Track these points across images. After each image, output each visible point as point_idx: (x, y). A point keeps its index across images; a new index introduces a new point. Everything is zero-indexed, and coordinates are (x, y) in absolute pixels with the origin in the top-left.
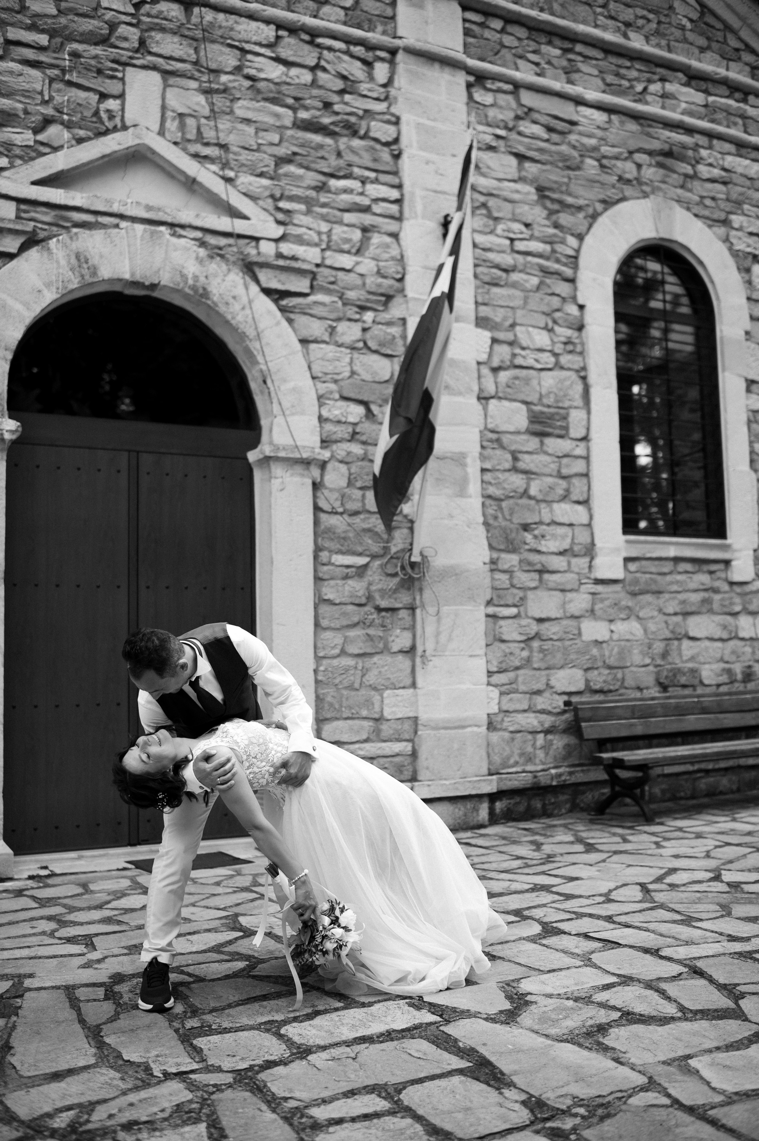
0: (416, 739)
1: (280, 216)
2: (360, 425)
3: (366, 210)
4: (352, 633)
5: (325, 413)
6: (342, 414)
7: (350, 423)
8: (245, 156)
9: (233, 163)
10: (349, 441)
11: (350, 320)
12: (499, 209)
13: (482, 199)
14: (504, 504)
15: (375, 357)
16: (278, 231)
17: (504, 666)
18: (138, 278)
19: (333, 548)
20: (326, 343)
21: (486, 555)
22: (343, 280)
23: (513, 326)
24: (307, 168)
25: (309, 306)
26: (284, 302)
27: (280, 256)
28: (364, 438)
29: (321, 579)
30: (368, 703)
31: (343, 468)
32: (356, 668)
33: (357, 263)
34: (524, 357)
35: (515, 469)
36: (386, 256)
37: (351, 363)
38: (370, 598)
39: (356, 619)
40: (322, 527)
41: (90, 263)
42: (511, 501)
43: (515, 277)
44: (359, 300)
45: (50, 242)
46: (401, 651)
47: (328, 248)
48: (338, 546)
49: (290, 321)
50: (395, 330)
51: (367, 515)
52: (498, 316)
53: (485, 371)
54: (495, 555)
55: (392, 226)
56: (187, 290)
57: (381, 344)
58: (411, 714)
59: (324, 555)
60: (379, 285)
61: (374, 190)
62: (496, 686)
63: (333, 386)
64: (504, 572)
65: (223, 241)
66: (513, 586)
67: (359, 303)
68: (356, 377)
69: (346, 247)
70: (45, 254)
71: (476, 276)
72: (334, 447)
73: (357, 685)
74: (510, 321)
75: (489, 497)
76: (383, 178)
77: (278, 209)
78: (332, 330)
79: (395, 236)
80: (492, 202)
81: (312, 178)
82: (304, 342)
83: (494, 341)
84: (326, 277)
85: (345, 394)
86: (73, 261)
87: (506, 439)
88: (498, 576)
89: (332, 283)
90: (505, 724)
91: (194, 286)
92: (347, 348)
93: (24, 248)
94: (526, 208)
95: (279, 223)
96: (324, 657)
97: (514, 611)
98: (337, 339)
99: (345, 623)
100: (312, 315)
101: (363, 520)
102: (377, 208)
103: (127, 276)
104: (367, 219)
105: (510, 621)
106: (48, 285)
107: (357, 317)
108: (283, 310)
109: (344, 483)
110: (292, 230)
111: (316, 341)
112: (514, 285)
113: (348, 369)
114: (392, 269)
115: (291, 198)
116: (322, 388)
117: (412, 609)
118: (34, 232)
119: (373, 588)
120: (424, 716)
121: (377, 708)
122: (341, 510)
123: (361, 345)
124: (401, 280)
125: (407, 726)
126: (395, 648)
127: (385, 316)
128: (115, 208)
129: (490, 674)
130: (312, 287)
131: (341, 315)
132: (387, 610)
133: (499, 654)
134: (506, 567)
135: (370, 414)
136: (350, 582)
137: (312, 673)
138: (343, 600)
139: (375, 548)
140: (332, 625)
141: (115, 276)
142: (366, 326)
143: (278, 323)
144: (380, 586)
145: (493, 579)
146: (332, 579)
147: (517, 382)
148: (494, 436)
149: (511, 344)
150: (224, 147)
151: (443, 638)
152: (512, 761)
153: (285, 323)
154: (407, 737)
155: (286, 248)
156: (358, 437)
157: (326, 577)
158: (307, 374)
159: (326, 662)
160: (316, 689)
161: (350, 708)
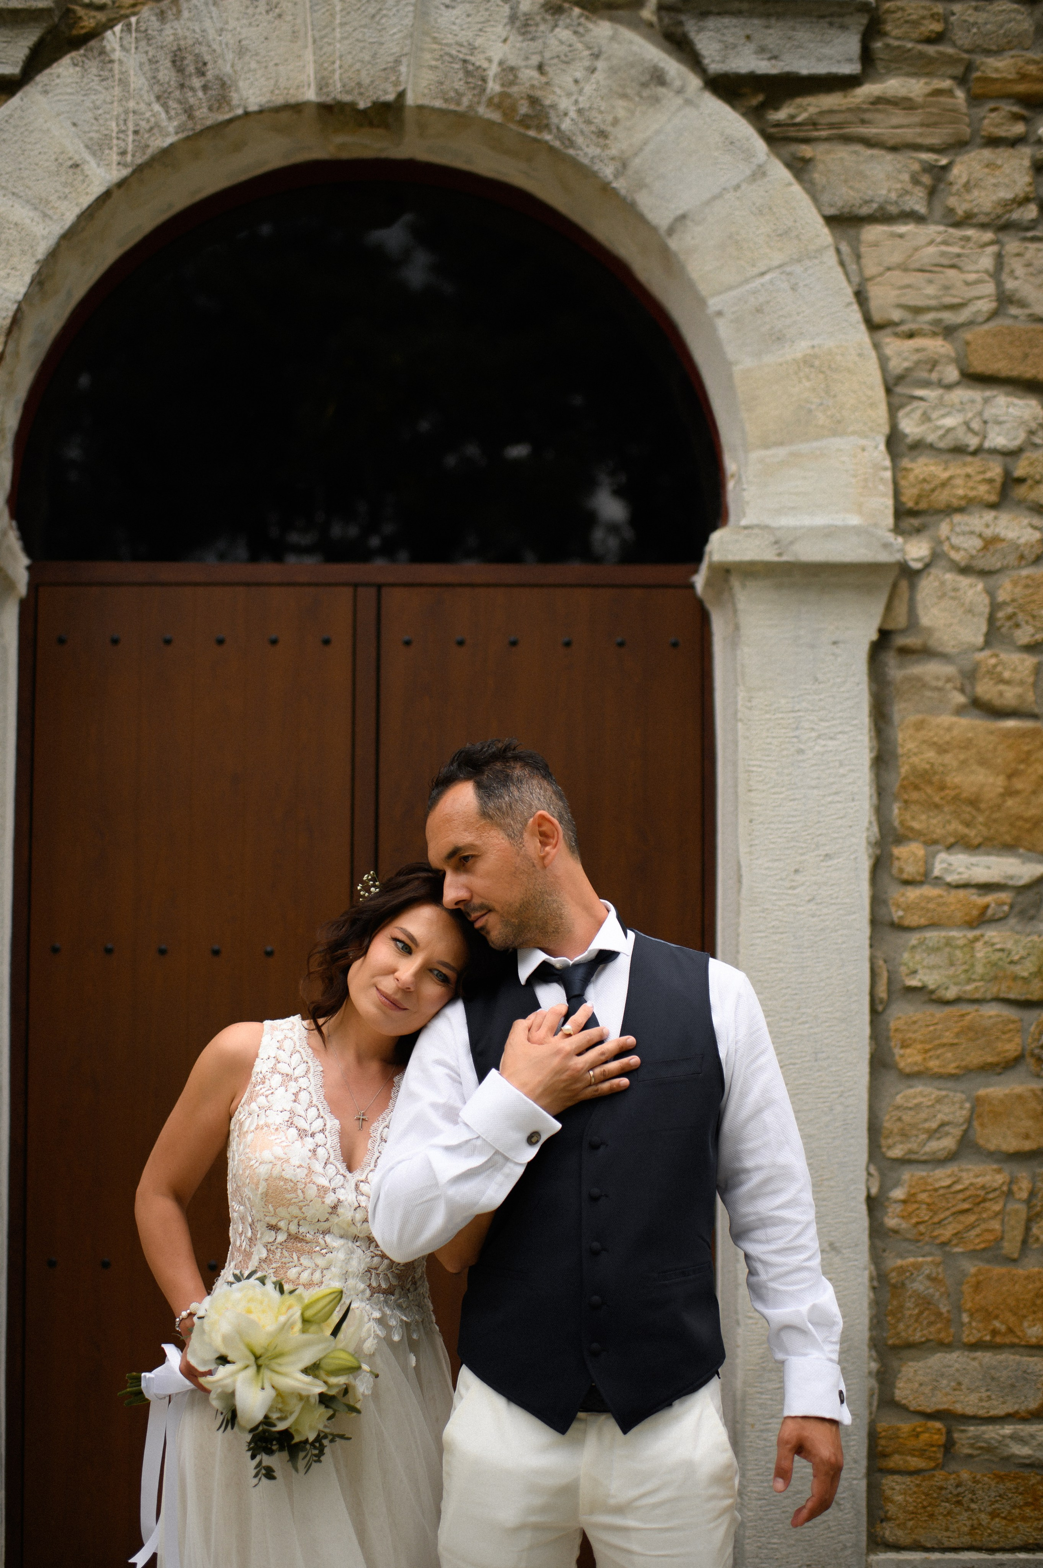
2: (1030, 455)
4: (998, 1089)
5: (910, 427)
6: (967, 424)
7: (994, 451)
10: (993, 506)
11: (994, 142)
18: (337, 92)
19: (939, 832)
20: (919, 219)
22: (968, 26)
25: (859, 113)
26: (781, 115)
29: (900, 927)
31: (972, 589)
32: (1010, 1193)
37: (998, 270)
39: (1011, 1048)
40: (904, 770)
41: (210, 75)
44: (1023, 77)
45: (109, 33)
48: (955, 826)
49: (800, 167)
56: (482, 111)
59: (908, 857)
63: (937, 346)
67: (1021, 88)
68: (1014, 310)
70: (93, 67)
72: (944, 529)
73: (1010, 1247)
78: (937, 178)
82: (843, 221)
84: (916, 23)
85: (979, 366)
86: (166, 73)
89: (937, 39)
91: (504, 95)
92: (983, 226)
96: (907, 1162)
98: (952, 201)
99: (975, 1058)
100: (868, 142)
103: (311, 95)
106: (97, 148)
107: (1019, 128)
108: (776, 135)
109: (974, 633)
111: (881, 217)
113: (989, 288)
118: (65, 12)
123: (1031, 212)
130: (867, 57)
131: (964, 130)
136: (992, 934)
137: (863, 1208)
138: (970, 989)
140: (933, 1064)
141: (280, 100)
143: (760, 173)
146: (933, 925)
153: (780, 172)
156: (1021, 491)
157: (912, 920)
158: (856, 315)
159: (907, 1175)
160: (876, 1256)
161: (988, 1315)
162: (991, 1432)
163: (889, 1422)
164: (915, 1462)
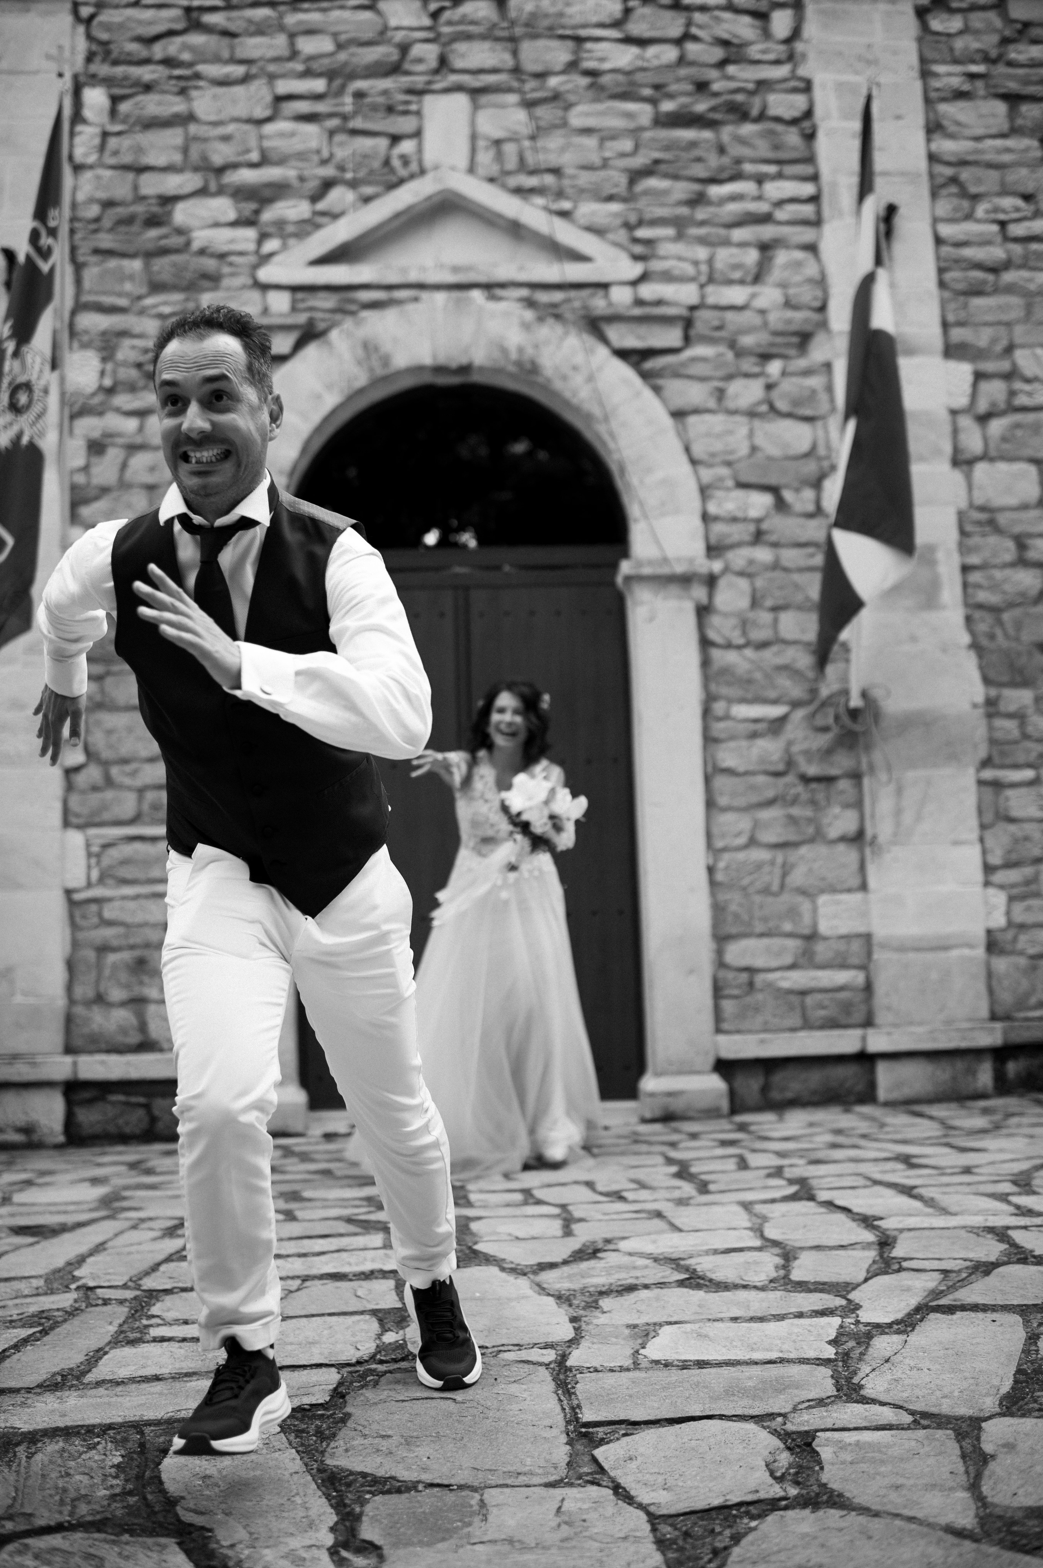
0: (872, 966)
1: (638, 249)
2: (767, 521)
3: (766, 219)
4: (766, 814)
5: (712, 509)
6: (738, 507)
7: (751, 520)
8: (585, 179)
9: (569, 191)
10: (751, 544)
11: (747, 375)
12: (979, 181)
13: (949, 171)
14: (1006, 616)
15: (787, 423)
16: (637, 270)
17: (1014, 857)
18: (442, 360)
19: (732, 695)
20: (712, 412)
21: (978, 692)
22: (733, 323)
23: (1009, 349)
24: (676, 177)
25: (683, 364)
26: (647, 365)
27: (639, 302)
28: (773, 538)
29: (716, 741)
30: (793, 913)
31: (743, 584)
32: (773, 863)
33: (753, 296)
34: (1030, 394)
35: (1022, 562)
36: (798, 278)
37: (751, 434)
38: (790, 763)
39: (770, 794)
40: (715, 668)
41: (381, 353)
42: (1017, 612)
43: (1008, 277)
44: (759, 345)
45: (331, 333)
46: (843, 839)
47: (711, 280)
48: (740, 693)
49: (657, 390)
50: (815, 382)
51: (783, 646)
52: (982, 338)
53: (965, 422)
54: (993, 692)
55: (807, 235)
56: (509, 367)
57: (796, 403)
58: (862, 929)
59: (719, 707)
60: (789, 322)
61: (775, 190)
62: (1001, 887)
63: (724, 471)
64: (1010, 716)
65: (557, 296)
66: (1026, 736)
67: (759, 350)
68: (758, 454)
69: (737, 275)
70: (325, 349)
71: (942, 284)
72: (730, 555)
73: (775, 887)
74: (1004, 343)
75: (980, 606)
76: (789, 170)
77: (636, 241)
78: (720, 394)
79: (812, 248)
80: (965, 175)
81: (682, 190)
82: (678, 415)
83: (979, 376)
84: (708, 322)
85: (744, 480)
86: (360, 352)
87: (1002, 519)
88: (999, 723)
89: (719, 328)
90: (1020, 945)
91: (519, 360)
92: (743, 414)
93: (299, 345)
94: (1024, 172)
95: (636, 258)
96: (725, 849)
97: (1029, 774)
98: (728, 404)
99: (754, 799)
100: (689, 377)
101: (777, 654)
102: (781, 215)
103: (428, 361)
104: (767, 232)
105: (1023, 791)
106: (329, 387)
107: (756, 369)
108: (645, 376)
109: (744, 603)
110: (656, 265)
111: (696, 411)
112: (1010, 289)
113: (747, 444)
114: (808, 295)
115: (655, 222)
116: (707, 475)
117: (856, 776)
118: (311, 323)
119: (795, 749)
120: (881, 930)
121: (807, 919)
122: (741, 641)
123: (764, 408)
124: (822, 308)
125: (856, 946)
126: (833, 833)
127: (802, 363)
128: (413, 276)
129: (988, 869)
130: (686, 338)
131: (732, 370)
132: (819, 779)
133: (1005, 840)
134: (1012, 708)
135: (781, 505)
136: (759, 742)
137: (705, 872)
138: (751, 768)
139: (797, 692)
140: (735, 804)
141: (414, 364)
142: (770, 381)
143: (638, 394)
144: (805, 746)
145: (991, 728)
146: (732, 739)
147: (1019, 433)
148: (983, 516)
149: (1009, 376)
150: (556, 171)
151: (908, 818)
152: (1033, 1000)
153: (648, 393)
154: (855, 961)
155: (647, 291)
156: (764, 537)
157: (722, 736)
158: (684, 459)
159: (726, 857)
160: (713, 894)
161: (765, 920)
162: (771, 976)
163: (722, 974)
164: (735, 992)
